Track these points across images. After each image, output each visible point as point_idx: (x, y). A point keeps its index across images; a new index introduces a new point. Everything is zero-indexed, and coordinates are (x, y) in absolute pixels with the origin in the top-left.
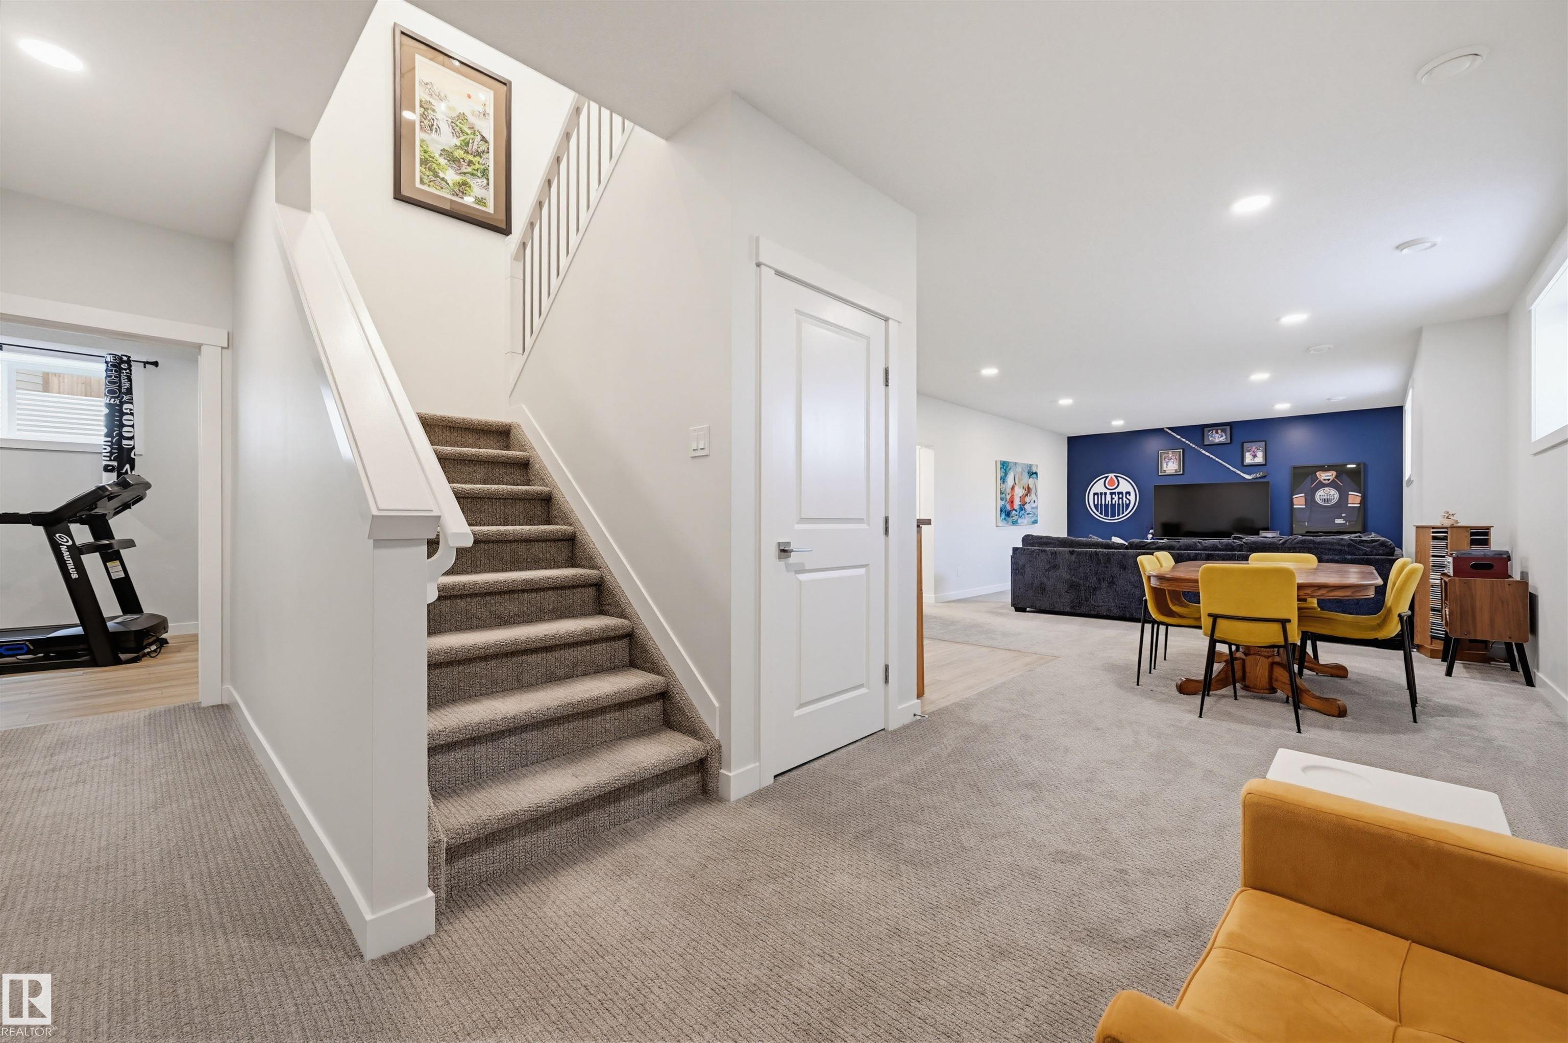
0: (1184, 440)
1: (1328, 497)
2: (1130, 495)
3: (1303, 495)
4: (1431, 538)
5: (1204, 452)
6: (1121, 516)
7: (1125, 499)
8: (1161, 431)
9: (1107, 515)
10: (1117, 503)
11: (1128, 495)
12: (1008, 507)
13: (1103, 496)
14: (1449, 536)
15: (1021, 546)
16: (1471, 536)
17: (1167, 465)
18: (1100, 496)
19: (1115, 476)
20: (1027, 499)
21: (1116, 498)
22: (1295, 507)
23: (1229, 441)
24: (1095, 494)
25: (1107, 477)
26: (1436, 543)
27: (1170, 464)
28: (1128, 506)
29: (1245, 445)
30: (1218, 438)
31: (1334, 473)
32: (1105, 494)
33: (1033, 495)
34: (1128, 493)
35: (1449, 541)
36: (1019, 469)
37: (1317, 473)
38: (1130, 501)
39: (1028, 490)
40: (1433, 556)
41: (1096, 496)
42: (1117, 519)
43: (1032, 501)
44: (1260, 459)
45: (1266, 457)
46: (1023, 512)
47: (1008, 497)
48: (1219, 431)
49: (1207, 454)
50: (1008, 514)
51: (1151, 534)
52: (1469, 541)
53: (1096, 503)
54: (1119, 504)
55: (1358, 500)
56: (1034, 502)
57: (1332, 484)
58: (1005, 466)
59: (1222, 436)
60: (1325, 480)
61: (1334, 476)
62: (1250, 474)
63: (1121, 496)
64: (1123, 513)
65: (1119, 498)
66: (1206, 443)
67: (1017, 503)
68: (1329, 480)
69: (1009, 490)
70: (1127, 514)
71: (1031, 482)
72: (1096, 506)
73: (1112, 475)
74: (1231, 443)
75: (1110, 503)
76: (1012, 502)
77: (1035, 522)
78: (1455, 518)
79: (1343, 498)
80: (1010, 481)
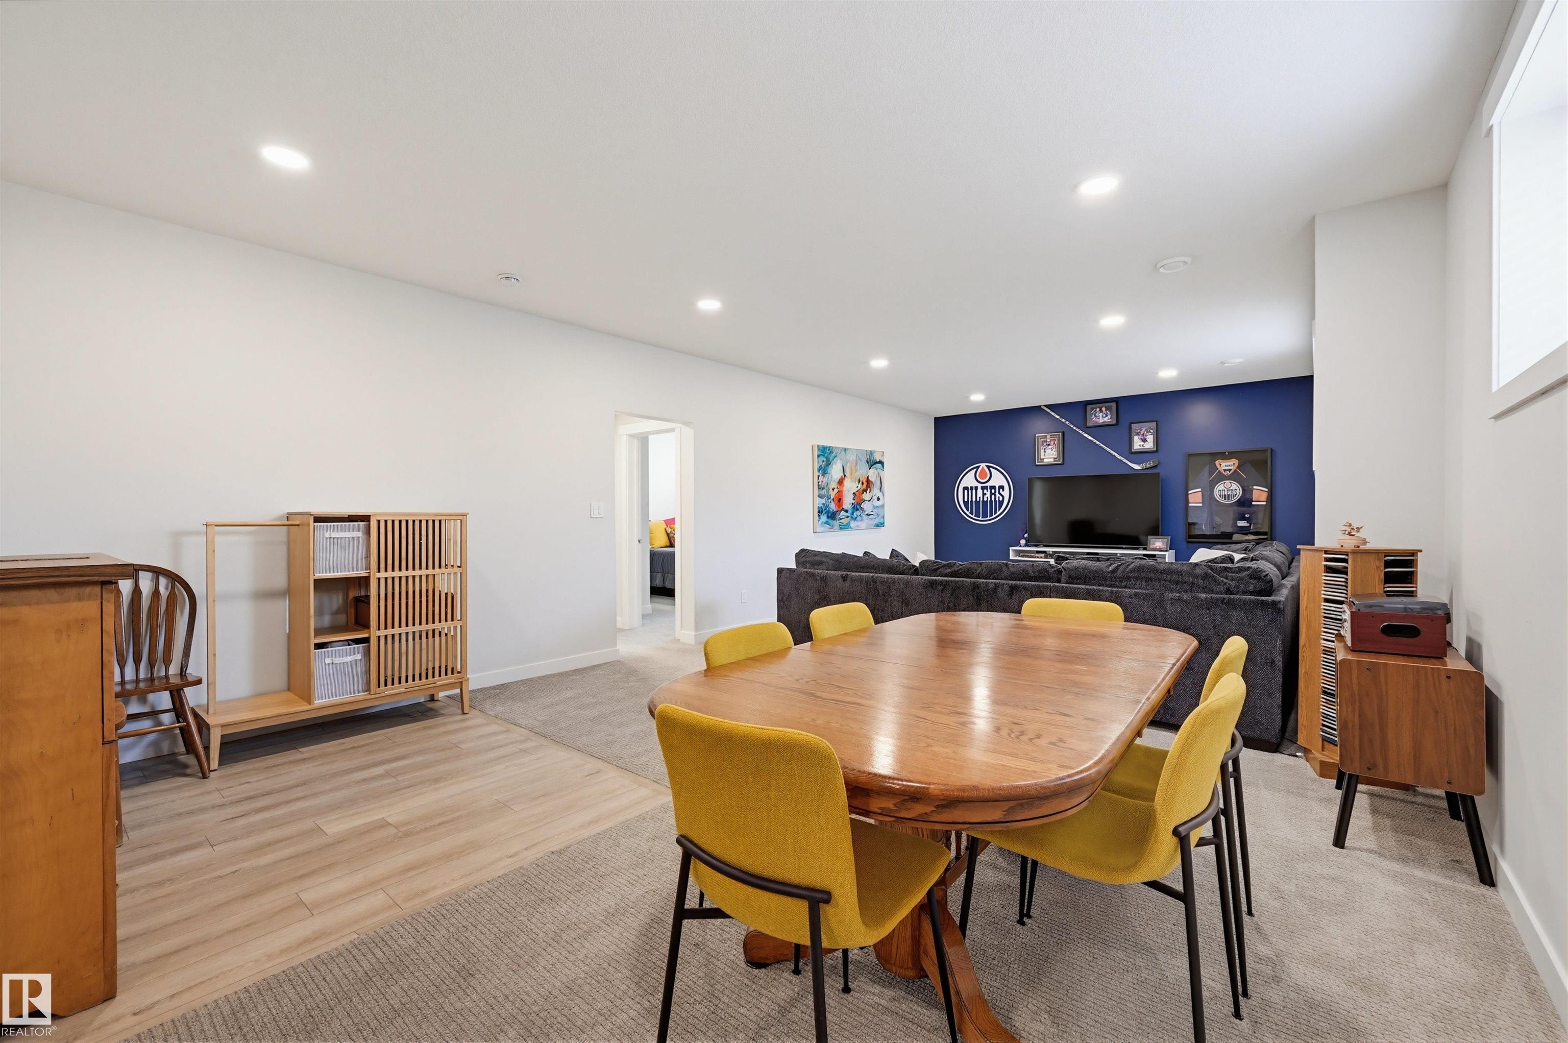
0: (1063, 420)
1: (1230, 493)
2: (1003, 490)
3: (1200, 490)
4: (1323, 569)
5: (1086, 435)
6: (994, 516)
7: (998, 495)
8: (1038, 408)
9: (977, 515)
10: (989, 500)
11: (1001, 490)
12: (833, 507)
13: (974, 491)
14: (1350, 566)
15: (794, 566)
16: (1385, 568)
17: (1045, 452)
18: (970, 491)
19: (987, 466)
20: (866, 496)
21: (988, 494)
22: (1190, 505)
23: (1114, 422)
24: (965, 488)
25: (978, 467)
26: (1332, 577)
27: (1048, 451)
28: (1001, 503)
29: (1134, 426)
30: (1102, 417)
31: (1236, 462)
32: (976, 488)
33: (876, 491)
34: (1002, 487)
35: (1349, 576)
36: (852, 457)
37: (1217, 462)
38: (1003, 497)
39: (868, 484)
40: (1327, 600)
41: (966, 491)
42: (990, 520)
43: (875, 498)
44: (1150, 445)
45: (1157, 441)
46: (858, 513)
47: (833, 494)
48: (1104, 409)
49: (1090, 438)
50: (832, 516)
51: (1025, 539)
52: (1382, 575)
53: (966, 500)
54: (991, 501)
55: (1264, 496)
56: (878, 499)
57: (1234, 477)
58: (826, 455)
59: (1107, 416)
60: (1225, 470)
61: (1236, 465)
62: (1138, 464)
63: (993, 491)
64: (995, 513)
65: (991, 494)
66: (1089, 424)
67: (848, 502)
68: (1230, 470)
69: (834, 485)
70: (1001, 513)
71: (872, 474)
72: (966, 503)
73: (983, 465)
74: (1117, 424)
75: (981, 500)
76: (839, 500)
77: (880, 525)
78: (1362, 534)
79: (1246, 491)
80: (835, 472)
